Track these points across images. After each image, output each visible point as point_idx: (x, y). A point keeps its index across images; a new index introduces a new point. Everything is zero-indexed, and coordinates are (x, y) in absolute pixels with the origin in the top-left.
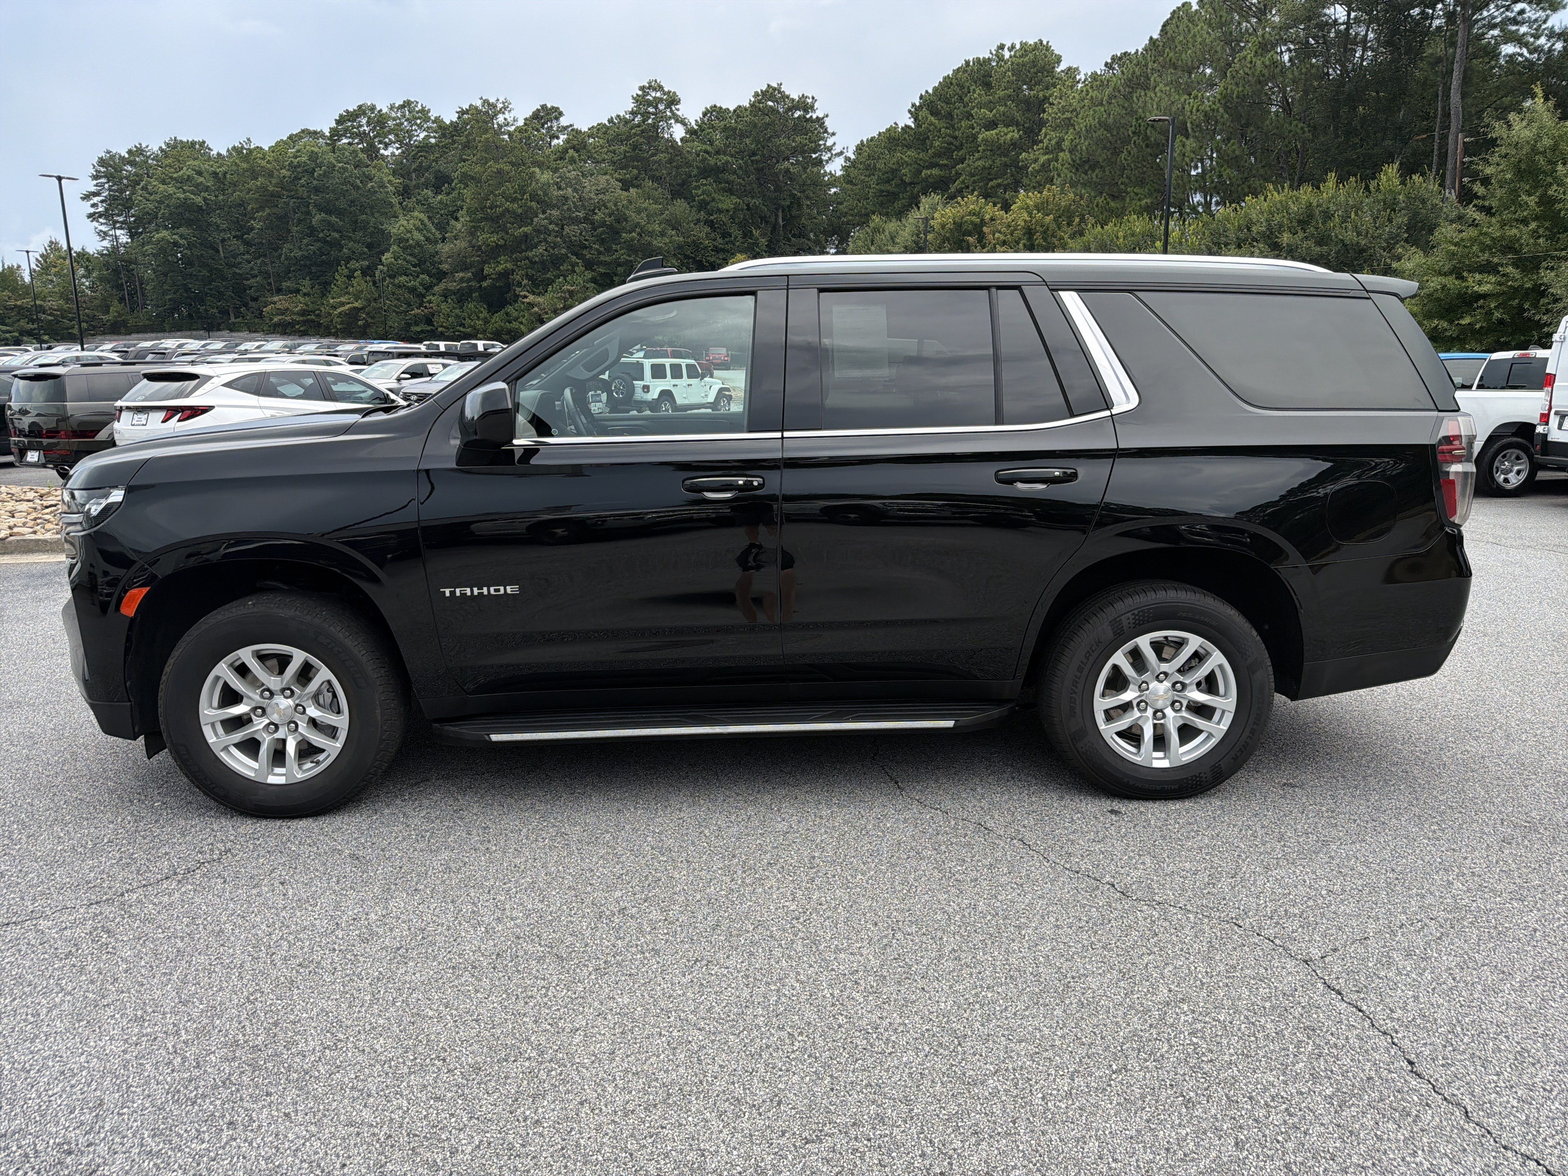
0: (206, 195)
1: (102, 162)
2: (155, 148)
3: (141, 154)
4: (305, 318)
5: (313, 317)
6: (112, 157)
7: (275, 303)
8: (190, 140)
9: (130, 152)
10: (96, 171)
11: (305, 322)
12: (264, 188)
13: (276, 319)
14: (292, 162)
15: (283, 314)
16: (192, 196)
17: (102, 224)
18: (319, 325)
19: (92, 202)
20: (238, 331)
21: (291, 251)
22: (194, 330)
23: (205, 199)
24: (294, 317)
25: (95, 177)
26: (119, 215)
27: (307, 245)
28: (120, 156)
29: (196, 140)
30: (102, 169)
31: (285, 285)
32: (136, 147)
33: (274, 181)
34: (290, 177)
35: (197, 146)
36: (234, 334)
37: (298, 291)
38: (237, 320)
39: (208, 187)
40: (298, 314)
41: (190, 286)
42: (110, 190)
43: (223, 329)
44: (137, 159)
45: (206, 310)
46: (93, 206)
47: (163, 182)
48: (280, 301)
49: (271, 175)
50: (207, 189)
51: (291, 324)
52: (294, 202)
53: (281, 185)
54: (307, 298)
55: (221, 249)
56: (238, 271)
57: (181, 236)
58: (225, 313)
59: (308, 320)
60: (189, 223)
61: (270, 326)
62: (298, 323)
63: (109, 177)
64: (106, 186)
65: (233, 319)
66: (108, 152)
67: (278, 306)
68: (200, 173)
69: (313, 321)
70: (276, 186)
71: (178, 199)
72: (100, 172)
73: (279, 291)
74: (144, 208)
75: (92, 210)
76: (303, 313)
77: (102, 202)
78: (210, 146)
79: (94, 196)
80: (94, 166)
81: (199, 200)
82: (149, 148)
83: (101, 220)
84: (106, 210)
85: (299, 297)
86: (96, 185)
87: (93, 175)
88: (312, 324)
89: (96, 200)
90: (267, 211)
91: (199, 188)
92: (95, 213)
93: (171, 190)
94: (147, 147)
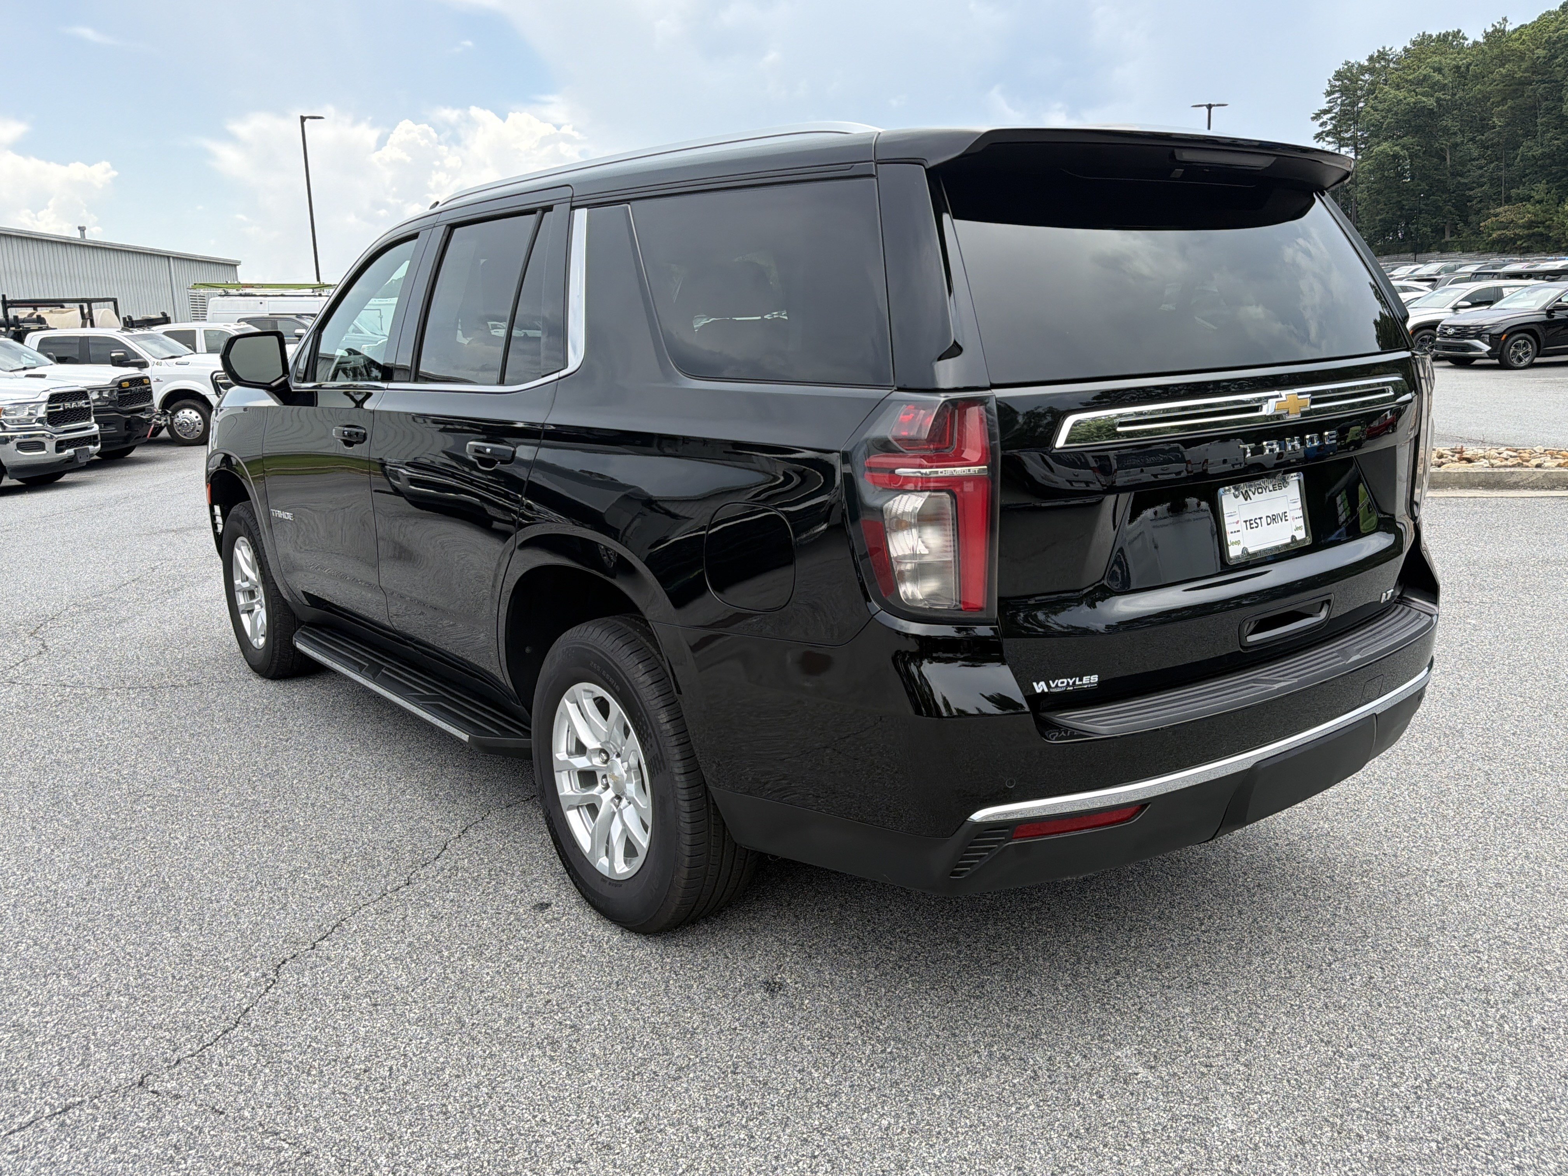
0: (1439, 95)
1: (1339, 75)
2: (1399, 49)
3: (1383, 59)
4: (1531, 231)
5: (1541, 229)
6: (1350, 69)
7: (1496, 215)
8: (1443, 32)
9: (1371, 59)
10: (1331, 86)
11: (1529, 237)
12: (1511, 75)
13: (1494, 235)
14: (1550, 37)
15: (1506, 228)
16: (1424, 99)
17: (1330, 143)
18: (1548, 238)
19: (1321, 121)
20: (1450, 251)
21: (1530, 148)
22: (1402, 252)
23: (1438, 100)
24: (1518, 231)
25: (1329, 94)
26: (1347, 131)
27: (1552, 139)
28: (1359, 65)
29: (1450, 30)
30: (1338, 83)
31: (1514, 192)
32: (1378, 51)
33: (1524, 65)
34: (1544, 58)
35: (1450, 38)
36: (1444, 256)
37: (1529, 198)
38: (1453, 238)
39: (1446, 84)
40: (1523, 227)
41: (1405, 203)
42: (1342, 104)
43: (1434, 250)
44: (1377, 65)
45: (1417, 230)
46: (1323, 124)
47: (1398, 87)
48: (1505, 213)
49: (1522, 58)
50: (1444, 87)
51: (1513, 240)
52: (1545, 88)
53: (1534, 69)
54: (1538, 206)
55: (1448, 157)
56: (1463, 181)
57: (1403, 147)
58: (1439, 231)
59: (1533, 234)
60: (1417, 130)
61: (1487, 244)
62: (1521, 238)
63: (1344, 91)
64: (1339, 101)
65: (1447, 238)
66: (1347, 63)
67: (1502, 219)
68: (1439, 70)
69: (1541, 234)
70: (1526, 71)
71: (1408, 104)
72: (1335, 86)
73: (1508, 200)
74: (1371, 120)
75: (1320, 130)
76: (1530, 225)
77: (1331, 119)
78: (1466, 35)
79: (1325, 114)
80: (1330, 81)
81: (1431, 102)
82: (1393, 50)
83: (1327, 139)
84: (1335, 126)
85: (1528, 206)
86: (1329, 102)
87: (1327, 92)
88: (1539, 238)
89: (1325, 118)
90: (1510, 103)
91: (1436, 87)
92: (1323, 132)
93: (1401, 94)
94: (1391, 49)
